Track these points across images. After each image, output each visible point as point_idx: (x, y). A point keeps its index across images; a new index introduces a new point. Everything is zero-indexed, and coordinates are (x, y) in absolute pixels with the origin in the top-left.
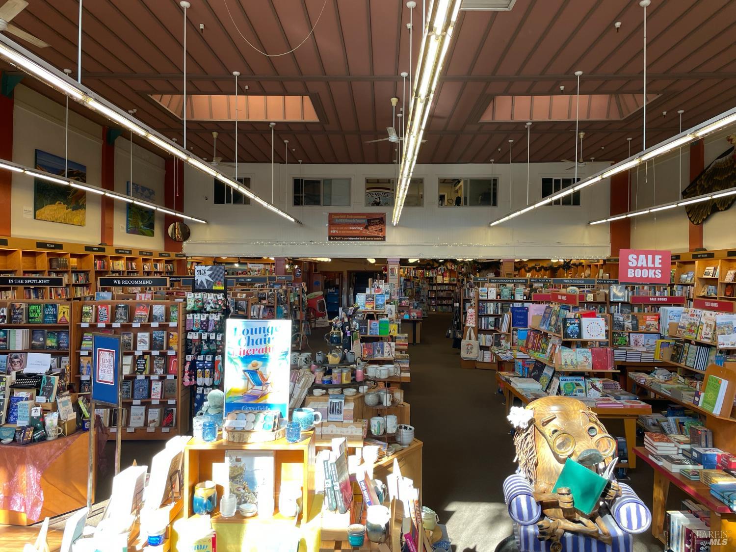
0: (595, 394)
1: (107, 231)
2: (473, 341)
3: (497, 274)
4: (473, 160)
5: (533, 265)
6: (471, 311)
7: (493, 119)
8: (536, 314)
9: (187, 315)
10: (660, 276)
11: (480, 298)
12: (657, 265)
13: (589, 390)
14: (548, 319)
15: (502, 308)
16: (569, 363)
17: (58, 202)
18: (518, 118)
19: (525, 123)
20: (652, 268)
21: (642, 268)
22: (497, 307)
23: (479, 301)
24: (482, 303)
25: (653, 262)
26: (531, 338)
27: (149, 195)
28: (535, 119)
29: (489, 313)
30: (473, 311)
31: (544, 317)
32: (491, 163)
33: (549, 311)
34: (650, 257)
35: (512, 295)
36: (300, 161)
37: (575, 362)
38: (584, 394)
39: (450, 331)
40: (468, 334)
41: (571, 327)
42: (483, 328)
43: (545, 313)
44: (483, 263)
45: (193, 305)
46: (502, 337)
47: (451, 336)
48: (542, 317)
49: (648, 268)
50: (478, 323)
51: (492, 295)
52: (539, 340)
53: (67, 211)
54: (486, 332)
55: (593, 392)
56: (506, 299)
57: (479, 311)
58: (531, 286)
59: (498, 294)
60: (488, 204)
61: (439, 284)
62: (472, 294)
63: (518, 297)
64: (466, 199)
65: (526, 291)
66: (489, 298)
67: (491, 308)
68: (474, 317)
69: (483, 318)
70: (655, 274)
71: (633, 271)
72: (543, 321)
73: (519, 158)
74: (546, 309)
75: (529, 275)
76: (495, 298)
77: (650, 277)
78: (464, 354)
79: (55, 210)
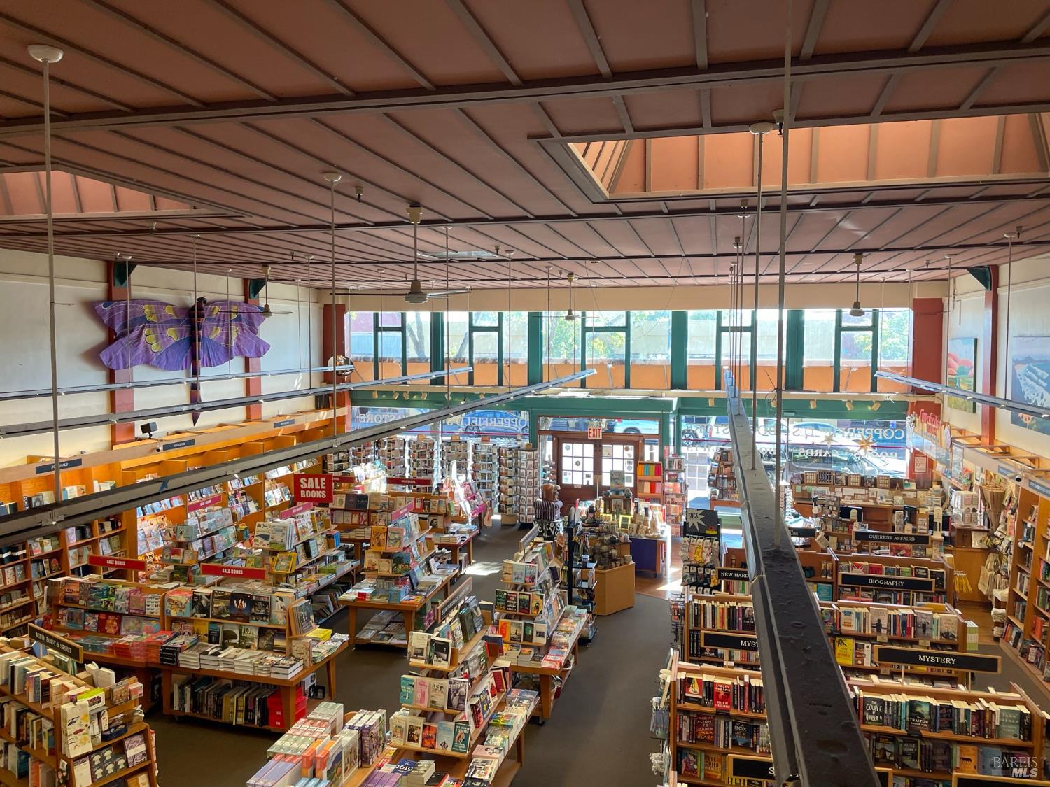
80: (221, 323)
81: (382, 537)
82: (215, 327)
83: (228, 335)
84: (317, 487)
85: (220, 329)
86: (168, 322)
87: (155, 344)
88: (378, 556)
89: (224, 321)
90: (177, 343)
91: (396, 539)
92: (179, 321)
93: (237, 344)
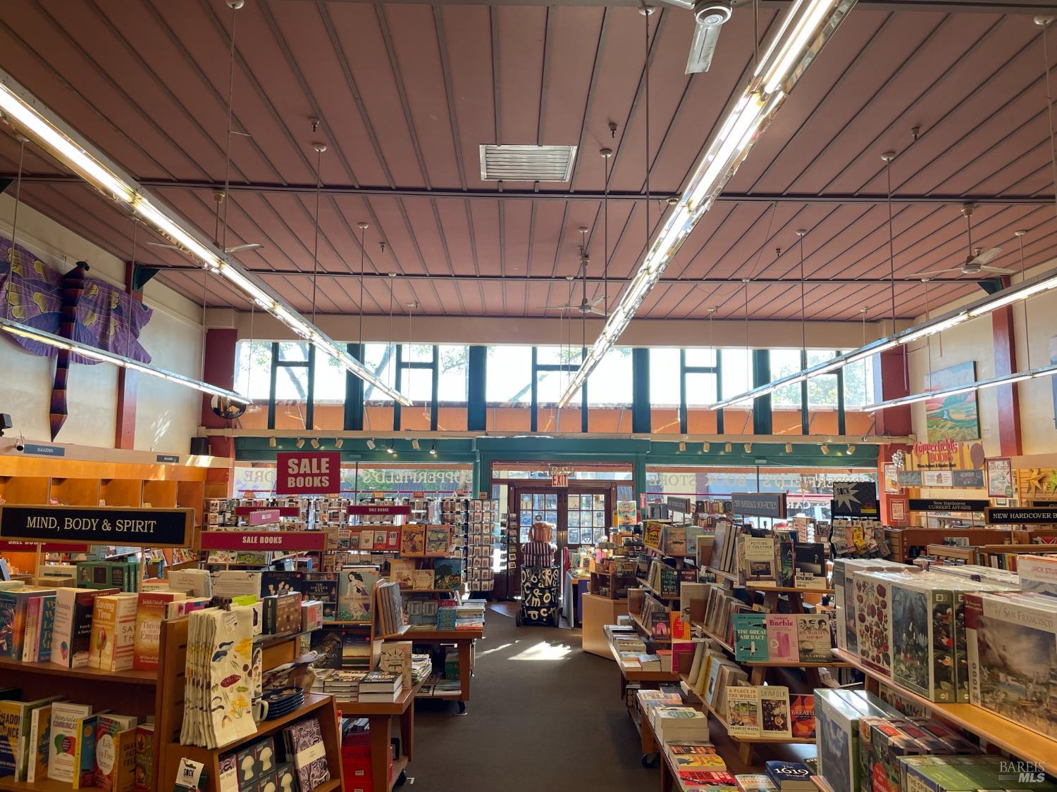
80: (98, 309)
81: (418, 538)
82: (90, 312)
83: (106, 327)
84: (315, 471)
85: (96, 315)
86: (35, 282)
87: (16, 307)
88: (412, 565)
89: (101, 308)
90: (44, 315)
91: (439, 540)
92: (48, 287)
93: (113, 343)
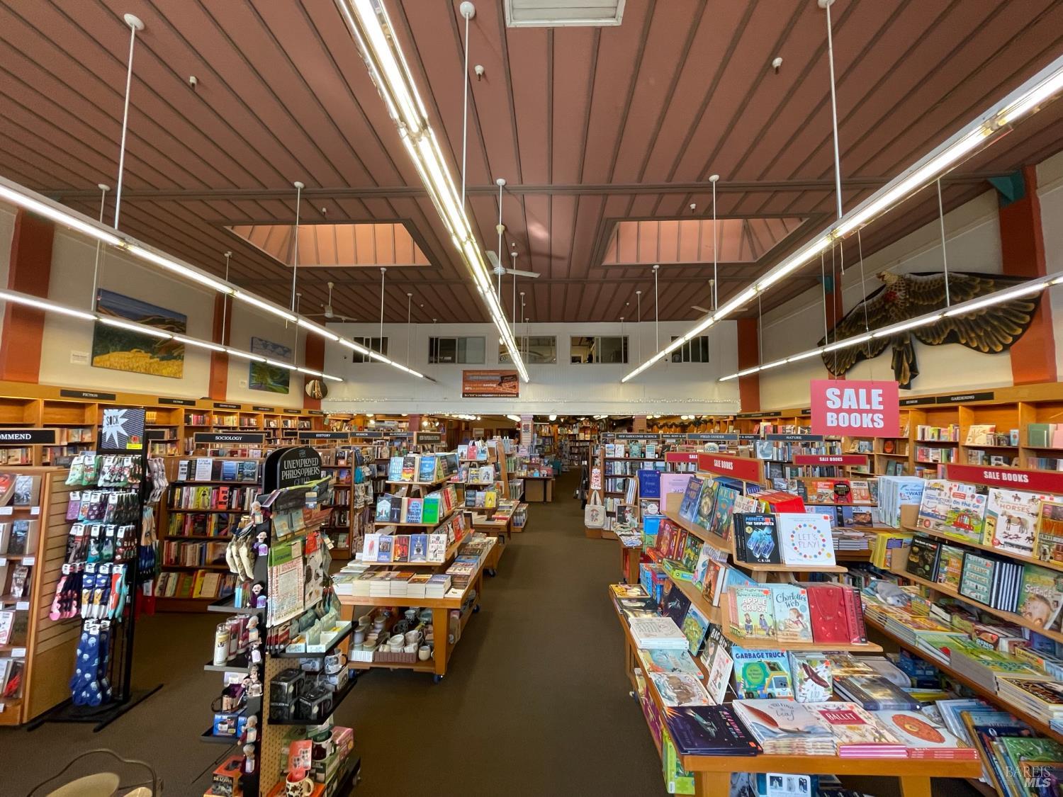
0: (817, 693)
1: (218, 386)
2: (599, 507)
3: (630, 430)
4: (603, 319)
5: (665, 422)
6: (596, 472)
7: (617, 261)
8: (673, 490)
9: (71, 494)
10: (882, 425)
11: (607, 456)
12: (876, 406)
13: (801, 682)
14: (695, 501)
15: (631, 468)
16: (755, 622)
17: (135, 350)
18: (644, 261)
19: (651, 266)
20: (867, 411)
21: (850, 411)
22: (626, 466)
23: (605, 460)
24: (608, 461)
25: (869, 401)
26: (666, 534)
27: (282, 352)
28: (661, 262)
29: (616, 474)
30: (599, 471)
31: (687, 496)
32: (620, 321)
33: (695, 486)
34: (863, 392)
35: (642, 453)
36: (435, 320)
37: (770, 622)
38: (789, 689)
39: (578, 492)
40: (593, 498)
41: (756, 534)
42: (610, 491)
43: (689, 489)
44: (617, 421)
45: (78, 475)
46: (627, 509)
47: (579, 497)
48: (683, 496)
49: (860, 411)
50: (604, 485)
51: (620, 454)
52: (681, 540)
53: (152, 361)
54: (613, 495)
55: (812, 689)
56: (635, 457)
57: (605, 471)
58: (664, 442)
59: (627, 452)
60: (620, 361)
61: (581, 441)
62: (598, 452)
63: (649, 455)
64: (597, 358)
65: (658, 447)
66: (616, 456)
67: (618, 468)
68: (599, 479)
69: (610, 480)
70: (873, 421)
71: (835, 415)
72: (686, 504)
73: (648, 317)
74: (690, 482)
75: (661, 432)
76: (623, 457)
77: (865, 426)
78: (589, 522)
79: (129, 358)
